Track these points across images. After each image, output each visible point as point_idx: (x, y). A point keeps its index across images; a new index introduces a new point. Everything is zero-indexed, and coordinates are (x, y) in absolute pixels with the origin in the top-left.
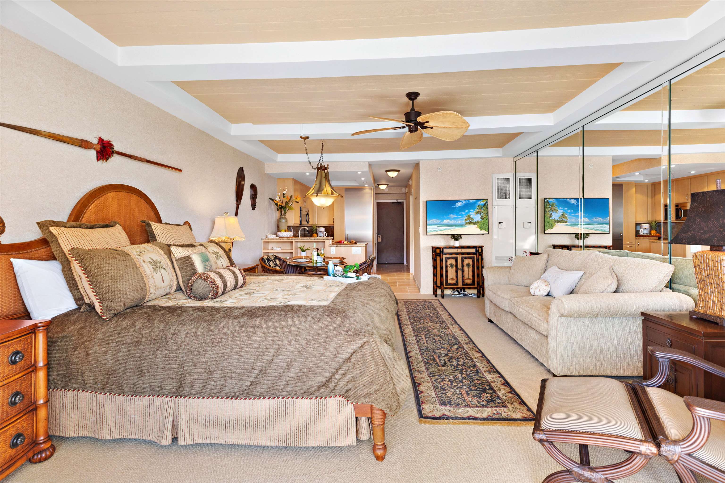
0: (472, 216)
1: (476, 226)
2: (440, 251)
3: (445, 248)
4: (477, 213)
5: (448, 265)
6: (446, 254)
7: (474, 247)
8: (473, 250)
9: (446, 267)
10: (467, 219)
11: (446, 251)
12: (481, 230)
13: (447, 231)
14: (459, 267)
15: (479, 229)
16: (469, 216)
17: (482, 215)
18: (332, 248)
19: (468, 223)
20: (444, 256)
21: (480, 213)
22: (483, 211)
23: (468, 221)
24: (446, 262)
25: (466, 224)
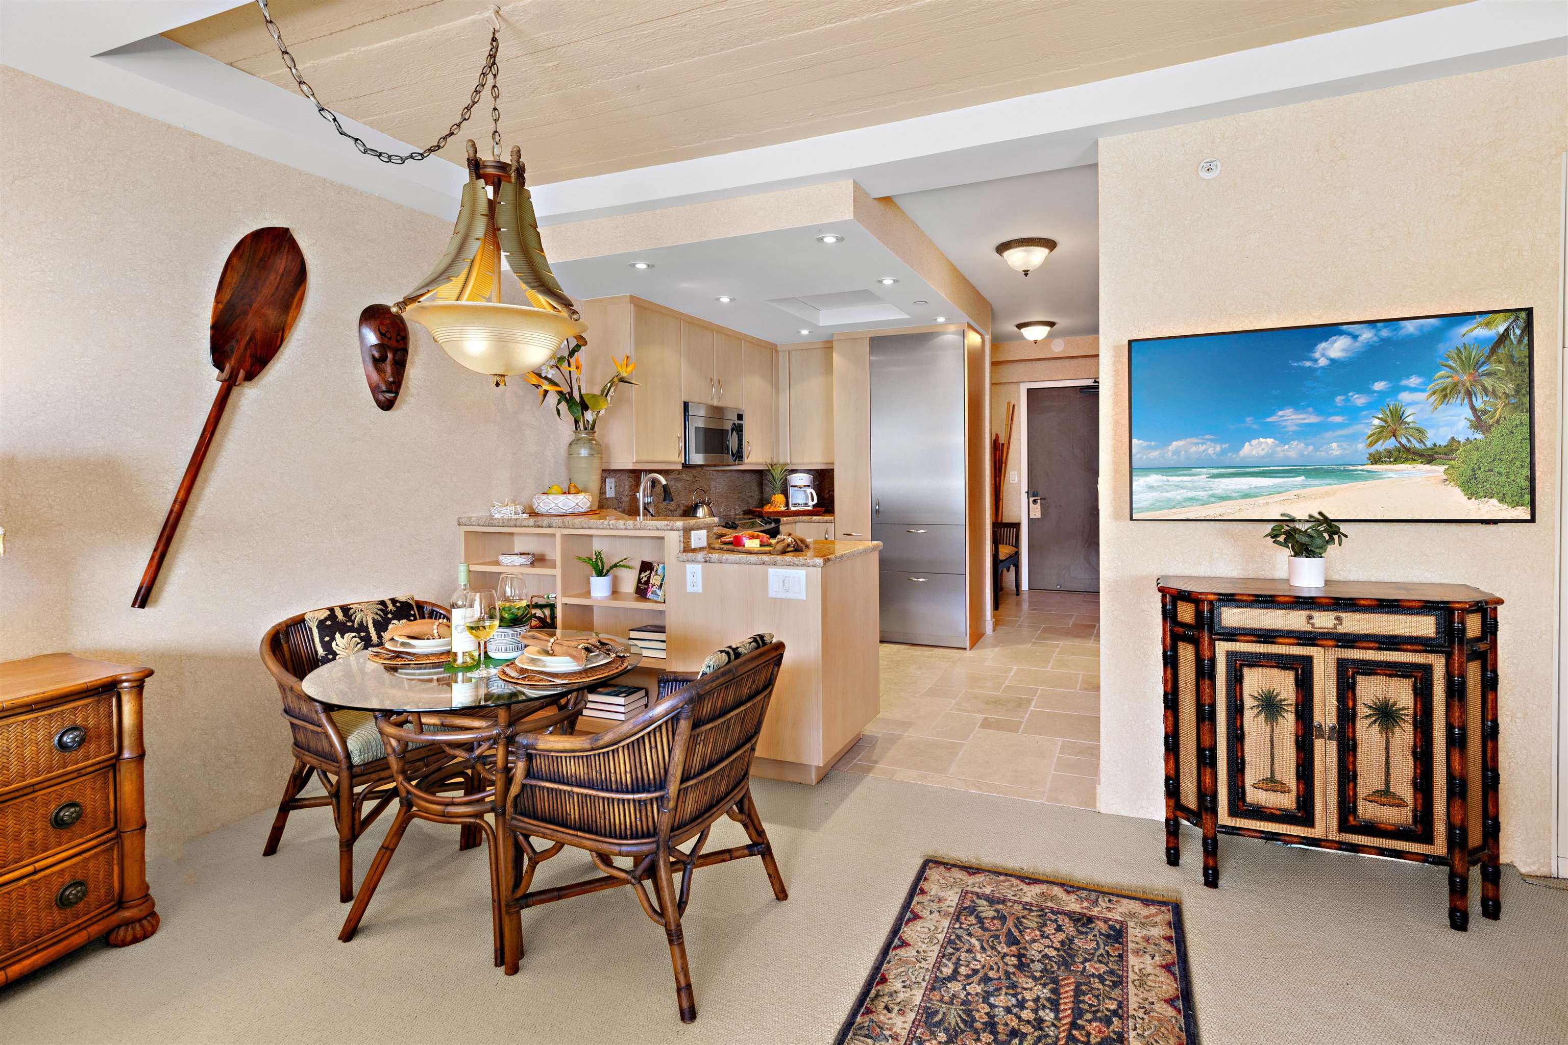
0: (1411, 416)
1: (1439, 470)
2: (1199, 613)
3: (1230, 599)
4: (1445, 394)
5: (1248, 702)
6: (1232, 635)
7: (1426, 607)
8: (1425, 626)
9: (1236, 709)
10: (1380, 434)
11: (1230, 617)
12: (1472, 494)
13: (1260, 500)
14: (1318, 718)
15: (1457, 494)
16: (1398, 416)
17: (1479, 404)
18: (690, 568)
19: (1389, 453)
20: (1222, 648)
21: (1469, 394)
22: (1488, 382)
23: (1391, 443)
24: (1235, 680)
25: (1376, 459)
